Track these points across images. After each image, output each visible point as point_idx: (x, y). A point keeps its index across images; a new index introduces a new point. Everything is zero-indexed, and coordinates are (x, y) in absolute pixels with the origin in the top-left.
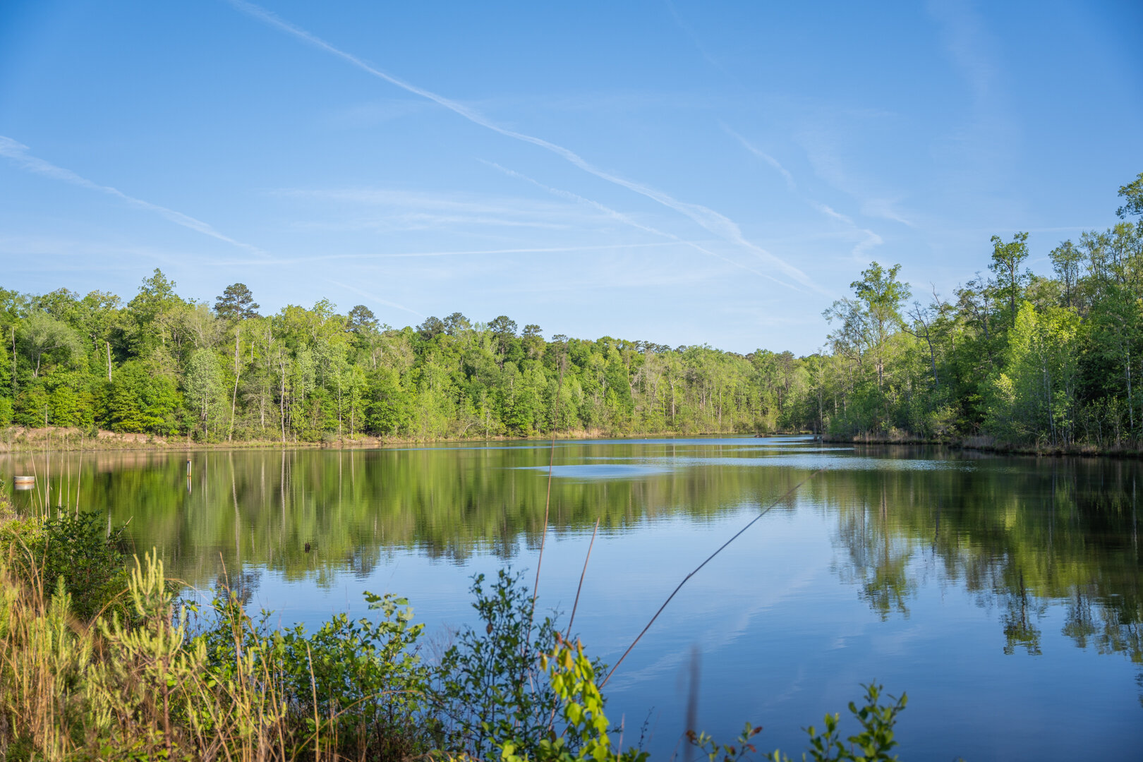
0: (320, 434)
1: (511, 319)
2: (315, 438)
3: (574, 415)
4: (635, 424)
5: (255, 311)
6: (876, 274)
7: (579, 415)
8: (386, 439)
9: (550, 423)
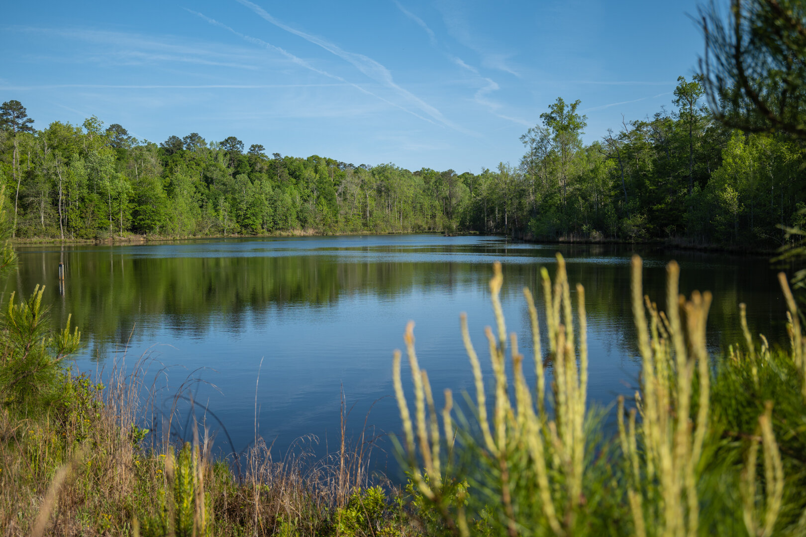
0: (94, 233)
1: (239, 139)
2: (91, 236)
3: (294, 217)
5: (29, 125)
6: (560, 107)
7: (298, 217)
8: (150, 236)
9: (275, 223)
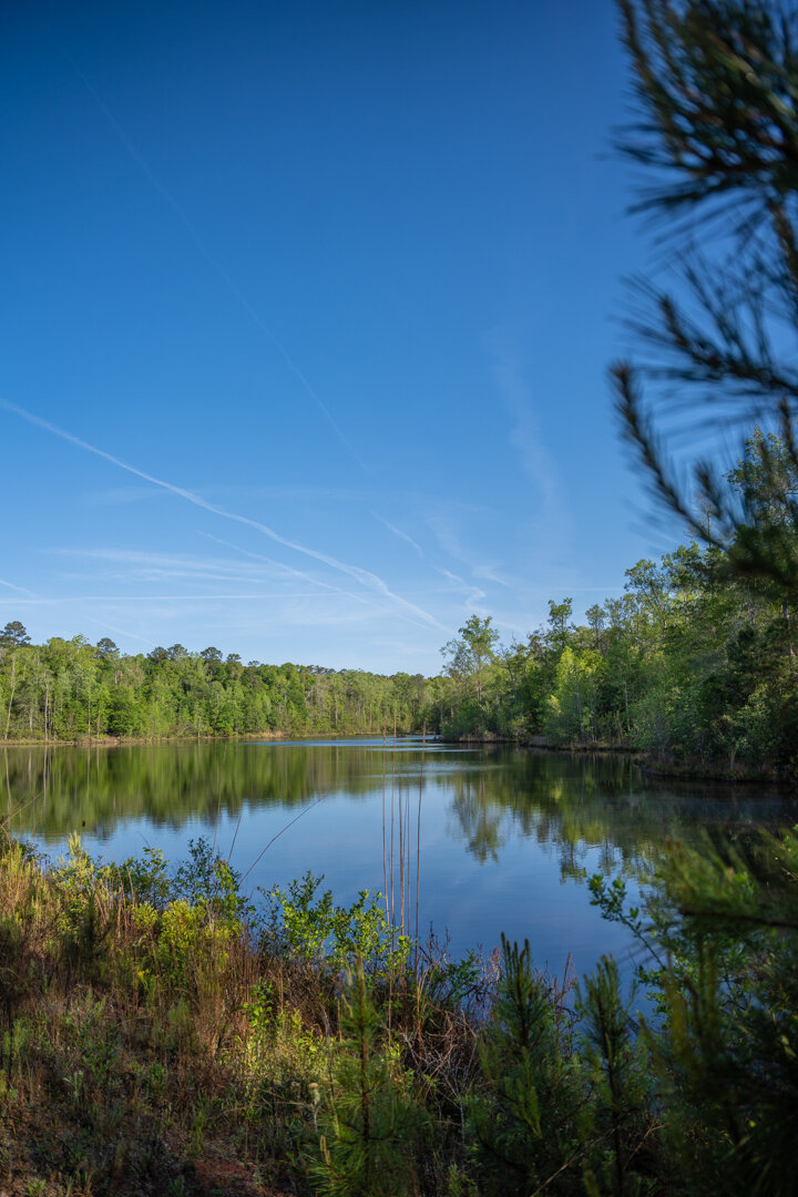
0: (73, 735)
1: (218, 649)
2: (70, 738)
3: (263, 720)
4: (308, 727)
5: (27, 642)
6: (476, 623)
7: (267, 721)
8: (123, 739)
9: (246, 726)
